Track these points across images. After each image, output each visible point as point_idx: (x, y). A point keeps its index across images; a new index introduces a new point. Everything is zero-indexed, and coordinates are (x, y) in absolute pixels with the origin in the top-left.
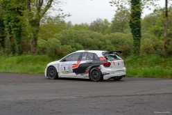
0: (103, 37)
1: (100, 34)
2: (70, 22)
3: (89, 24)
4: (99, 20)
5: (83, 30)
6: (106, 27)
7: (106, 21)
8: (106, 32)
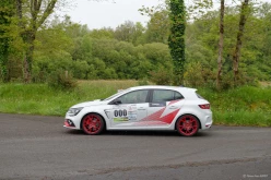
0: (134, 49)
1: (130, 45)
2: (85, 26)
3: (115, 29)
4: (129, 24)
5: (104, 39)
6: (139, 34)
7: (139, 25)
8: (138, 41)
